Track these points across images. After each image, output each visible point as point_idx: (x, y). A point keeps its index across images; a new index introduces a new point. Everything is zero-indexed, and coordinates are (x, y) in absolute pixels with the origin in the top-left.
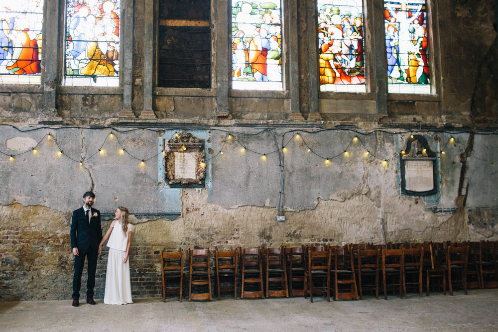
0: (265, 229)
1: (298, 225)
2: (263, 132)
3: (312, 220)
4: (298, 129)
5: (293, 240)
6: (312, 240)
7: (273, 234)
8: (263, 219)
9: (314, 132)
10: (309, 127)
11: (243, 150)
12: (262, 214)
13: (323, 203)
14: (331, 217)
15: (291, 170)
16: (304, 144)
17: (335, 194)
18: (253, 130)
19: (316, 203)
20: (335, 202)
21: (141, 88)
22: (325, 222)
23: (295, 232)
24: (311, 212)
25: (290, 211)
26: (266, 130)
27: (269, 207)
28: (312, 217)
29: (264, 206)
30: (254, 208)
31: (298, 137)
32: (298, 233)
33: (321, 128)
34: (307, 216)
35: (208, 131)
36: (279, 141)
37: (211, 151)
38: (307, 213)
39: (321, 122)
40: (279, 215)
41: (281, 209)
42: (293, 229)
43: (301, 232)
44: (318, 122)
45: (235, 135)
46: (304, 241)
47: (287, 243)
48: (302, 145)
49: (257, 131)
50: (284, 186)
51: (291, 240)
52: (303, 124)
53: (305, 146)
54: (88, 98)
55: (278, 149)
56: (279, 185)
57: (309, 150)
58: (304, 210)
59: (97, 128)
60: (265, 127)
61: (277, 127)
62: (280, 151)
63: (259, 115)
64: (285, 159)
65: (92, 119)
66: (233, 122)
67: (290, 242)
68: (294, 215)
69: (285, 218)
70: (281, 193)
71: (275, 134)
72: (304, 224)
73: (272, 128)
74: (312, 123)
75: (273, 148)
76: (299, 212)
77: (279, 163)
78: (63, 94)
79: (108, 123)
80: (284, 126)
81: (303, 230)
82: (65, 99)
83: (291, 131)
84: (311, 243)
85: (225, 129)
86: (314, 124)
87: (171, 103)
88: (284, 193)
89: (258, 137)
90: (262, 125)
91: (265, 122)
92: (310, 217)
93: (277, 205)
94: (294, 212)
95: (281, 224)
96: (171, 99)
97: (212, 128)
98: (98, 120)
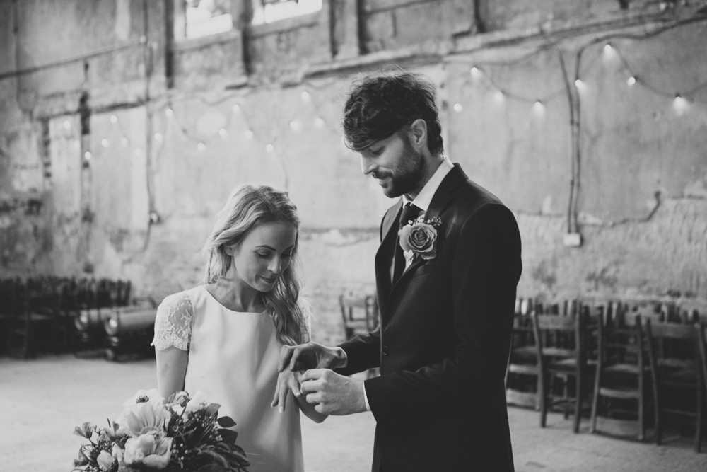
0: (543, 263)
1: (612, 257)
2: (537, 53)
3: (642, 244)
4: (611, 32)
5: (601, 287)
6: (641, 292)
7: (559, 273)
8: (539, 240)
9: (648, 36)
10: (633, 25)
11: (498, 97)
12: (537, 230)
13: (669, 204)
14: (690, 240)
15: (594, 131)
16: (625, 65)
17: (699, 183)
18: (517, 52)
19: (652, 204)
20: (700, 203)
22: (675, 251)
23: (604, 271)
24: (641, 226)
25: (594, 225)
26: (544, 48)
27: (549, 216)
28: (643, 238)
29: (540, 213)
30: (523, 218)
31: (608, 50)
32: (611, 272)
33: (664, 21)
34: (632, 235)
35: (440, 66)
36: (571, 67)
37: (445, 105)
38: (631, 229)
39: (659, 9)
40: (569, 231)
41: (573, 220)
42: (601, 265)
43: (617, 271)
44: (652, 10)
45: (487, 68)
46: (625, 293)
47: (587, 295)
48: (621, 70)
49: (527, 52)
50: (579, 168)
51: (596, 288)
52: (617, 21)
53: (627, 72)
54: (284, 37)
55: (568, 87)
56: (569, 167)
57: (632, 81)
58: (625, 221)
59: (288, 85)
60: (541, 42)
61: (565, 37)
62: (572, 90)
63: (536, 17)
64: (584, 106)
65: (283, 72)
66: (478, 40)
67: (593, 294)
68: (604, 233)
69: (582, 240)
70: (572, 183)
71: (561, 55)
72: (626, 252)
73: (553, 40)
74: (637, 13)
75: (558, 86)
76: (614, 225)
77: (568, 118)
78: (254, 38)
79: (299, 76)
80: (576, 31)
81: (622, 268)
82: (257, 44)
83: (598, 41)
84: (640, 297)
85: (468, 58)
86: (644, 13)
87: (389, 22)
88: (579, 185)
89: (529, 65)
90: (533, 37)
91: (536, 30)
92: (638, 238)
93: (566, 212)
94: (603, 226)
95: (574, 252)
96: (389, 13)
97: (447, 59)
98: (290, 72)
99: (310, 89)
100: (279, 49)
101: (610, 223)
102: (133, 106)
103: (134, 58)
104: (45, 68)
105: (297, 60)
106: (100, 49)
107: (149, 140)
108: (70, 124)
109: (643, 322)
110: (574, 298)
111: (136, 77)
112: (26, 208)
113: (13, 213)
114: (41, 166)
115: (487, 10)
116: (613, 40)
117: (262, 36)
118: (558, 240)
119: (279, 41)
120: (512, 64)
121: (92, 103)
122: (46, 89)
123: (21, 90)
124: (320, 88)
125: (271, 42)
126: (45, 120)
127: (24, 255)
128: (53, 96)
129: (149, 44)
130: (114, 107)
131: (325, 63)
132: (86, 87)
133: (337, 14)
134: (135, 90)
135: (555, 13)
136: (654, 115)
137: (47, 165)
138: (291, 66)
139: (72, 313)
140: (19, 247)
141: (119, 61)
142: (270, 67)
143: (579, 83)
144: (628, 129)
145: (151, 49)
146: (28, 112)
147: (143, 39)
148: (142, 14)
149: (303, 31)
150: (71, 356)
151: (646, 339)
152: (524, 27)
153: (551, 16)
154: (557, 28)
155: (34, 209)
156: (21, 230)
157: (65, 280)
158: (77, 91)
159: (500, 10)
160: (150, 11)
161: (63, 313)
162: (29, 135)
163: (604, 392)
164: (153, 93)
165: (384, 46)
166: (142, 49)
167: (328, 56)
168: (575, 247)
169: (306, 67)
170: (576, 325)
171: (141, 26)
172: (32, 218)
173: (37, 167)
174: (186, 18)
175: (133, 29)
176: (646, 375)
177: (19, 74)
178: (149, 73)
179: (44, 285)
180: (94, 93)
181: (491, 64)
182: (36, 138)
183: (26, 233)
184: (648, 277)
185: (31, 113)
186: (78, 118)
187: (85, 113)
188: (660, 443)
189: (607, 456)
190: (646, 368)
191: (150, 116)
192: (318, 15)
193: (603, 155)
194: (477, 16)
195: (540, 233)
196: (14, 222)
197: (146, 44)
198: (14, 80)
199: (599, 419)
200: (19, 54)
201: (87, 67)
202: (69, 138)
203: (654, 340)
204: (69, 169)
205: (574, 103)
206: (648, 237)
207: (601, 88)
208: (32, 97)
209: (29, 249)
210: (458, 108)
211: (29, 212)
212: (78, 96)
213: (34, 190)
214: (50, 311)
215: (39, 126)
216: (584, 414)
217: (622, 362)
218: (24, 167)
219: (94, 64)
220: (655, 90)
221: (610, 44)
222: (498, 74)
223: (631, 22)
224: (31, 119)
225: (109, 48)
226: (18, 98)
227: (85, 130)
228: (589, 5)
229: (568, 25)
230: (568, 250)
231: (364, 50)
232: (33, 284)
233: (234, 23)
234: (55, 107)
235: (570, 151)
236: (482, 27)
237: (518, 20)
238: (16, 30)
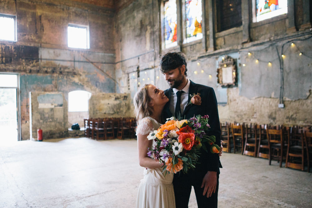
0: (272, 113)
1: (294, 111)
2: (269, 47)
3: (305, 107)
4: (293, 39)
5: (291, 121)
6: (304, 122)
7: (277, 116)
8: (271, 106)
9: (306, 39)
10: (301, 36)
11: (257, 61)
12: (270, 102)
15: (288, 71)
16: (298, 50)
18: (262, 47)
19: (308, 94)
21: (209, 35)
23: (292, 115)
24: (304, 101)
25: (289, 101)
26: (271, 45)
27: (274, 98)
28: (305, 105)
29: (271, 97)
30: (265, 99)
31: (292, 44)
32: (294, 116)
34: (301, 104)
35: (238, 53)
36: (280, 51)
37: (240, 64)
38: (301, 102)
39: (310, 30)
40: (280, 103)
41: (281, 100)
42: (291, 114)
43: (296, 116)
44: (307, 31)
45: (253, 52)
46: (299, 123)
47: (286, 123)
48: (297, 51)
49: (266, 47)
50: (283, 83)
51: (289, 121)
52: (296, 35)
53: (299, 51)
54: (192, 47)
55: (279, 57)
56: (280, 83)
57: (301, 54)
58: (299, 100)
59: (193, 61)
60: (270, 43)
61: (278, 41)
62: (281, 58)
63: (268, 35)
64: (285, 63)
65: (192, 57)
66: (250, 44)
67: (288, 123)
68: (292, 104)
69: (284, 106)
70: (281, 88)
71: (277, 47)
72: (299, 110)
73: (274, 42)
74: (302, 32)
75: (276, 57)
76: (295, 101)
77: (279, 66)
78: (184, 47)
79: (197, 58)
80: (282, 39)
81: (298, 115)
82: (185, 49)
83: (289, 42)
84: (304, 124)
85: (247, 50)
86: (304, 32)
87: (223, 40)
88: (283, 88)
89: (267, 51)
90: (268, 42)
91: (268, 40)
92: (303, 105)
93: (279, 97)
94: (291, 101)
95: (282, 110)
96: (223, 38)
97: (240, 50)
98: (194, 57)
99: (200, 62)
100: (191, 50)
101: (294, 100)
102: (151, 69)
103: (151, 55)
104: (128, 59)
105: (196, 53)
106: (142, 53)
107: (155, 78)
108: (135, 75)
109: (304, 132)
110: (282, 124)
111: (152, 61)
112: (123, 98)
113: (120, 100)
114: (127, 86)
115: (253, 35)
116: (294, 41)
117: (186, 47)
118: (277, 106)
119: (191, 48)
120: (261, 51)
121: (140, 69)
122: (129, 65)
123: (122, 66)
124: (202, 61)
125: (188, 48)
126: (128, 74)
127: (122, 111)
128: (130, 67)
129: (155, 51)
130: (146, 69)
131: (204, 54)
132: (139, 64)
133: (207, 39)
134: (151, 64)
135: (274, 34)
136: (309, 65)
137: (129, 86)
138: (194, 55)
139: (134, 127)
140: (121, 109)
141: (147, 56)
142: (188, 56)
143: (283, 56)
144: (300, 69)
145: (155, 53)
146: (124, 72)
147: (153, 50)
148: (153, 43)
149: (198, 44)
150: (134, 139)
151: (305, 138)
152: (265, 39)
153: (273, 35)
154: (275, 39)
155: (125, 98)
156: (122, 104)
157: (133, 118)
158: (136, 65)
159: (257, 34)
160: (155, 42)
161: (132, 127)
162: (124, 78)
163: (290, 155)
164: (156, 65)
165: (221, 48)
166: (153, 53)
167: (205, 51)
168: (282, 108)
169: (198, 55)
170: (281, 133)
171: (153, 46)
172: (125, 101)
173: (126, 87)
174: (165, 43)
175: (151, 47)
176: (305, 150)
177: (121, 61)
178: (155, 59)
179: (127, 120)
180: (141, 66)
181: (254, 51)
182: (126, 79)
183: (123, 105)
184: (307, 117)
185: (125, 72)
186: (137, 73)
187: (138, 71)
188: (309, 172)
189: (290, 175)
190: (305, 147)
191: (155, 71)
192: (201, 40)
193: (291, 78)
194: (250, 36)
195: (271, 103)
196: (120, 102)
197: (154, 51)
198: (121, 63)
199: (288, 163)
200: (122, 56)
201: (139, 58)
202: (134, 78)
203: (307, 138)
204: (134, 87)
205: (281, 61)
206: (307, 104)
207: (290, 57)
208: (125, 67)
209: (124, 109)
210: (244, 65)
211: (124, 99)
212: (137, 67)
213: (125, 93)
214: (128, 126)
215: (127, 75)
216: (283, 161)
217: (297, 145)
218: (123, 87)
219: (140, 57)
220: (308, 57)
221: (293, 43)
222: (256, 54)
223: (300, 35)
224: (125, 74)
225: (144, 53)
226: (122, 68)
227: (139, 76)
228: (286, 31)
229: (279, 38)
230: (280, 109)
231: (215, 49)
232: (124, 119)
233: (178, 43)
234: (131, 70)
235: (280, 78)
236: (251, 40)
237: (263, 37)
238: (121, 50)
